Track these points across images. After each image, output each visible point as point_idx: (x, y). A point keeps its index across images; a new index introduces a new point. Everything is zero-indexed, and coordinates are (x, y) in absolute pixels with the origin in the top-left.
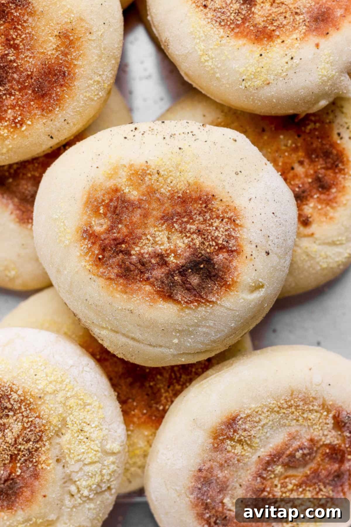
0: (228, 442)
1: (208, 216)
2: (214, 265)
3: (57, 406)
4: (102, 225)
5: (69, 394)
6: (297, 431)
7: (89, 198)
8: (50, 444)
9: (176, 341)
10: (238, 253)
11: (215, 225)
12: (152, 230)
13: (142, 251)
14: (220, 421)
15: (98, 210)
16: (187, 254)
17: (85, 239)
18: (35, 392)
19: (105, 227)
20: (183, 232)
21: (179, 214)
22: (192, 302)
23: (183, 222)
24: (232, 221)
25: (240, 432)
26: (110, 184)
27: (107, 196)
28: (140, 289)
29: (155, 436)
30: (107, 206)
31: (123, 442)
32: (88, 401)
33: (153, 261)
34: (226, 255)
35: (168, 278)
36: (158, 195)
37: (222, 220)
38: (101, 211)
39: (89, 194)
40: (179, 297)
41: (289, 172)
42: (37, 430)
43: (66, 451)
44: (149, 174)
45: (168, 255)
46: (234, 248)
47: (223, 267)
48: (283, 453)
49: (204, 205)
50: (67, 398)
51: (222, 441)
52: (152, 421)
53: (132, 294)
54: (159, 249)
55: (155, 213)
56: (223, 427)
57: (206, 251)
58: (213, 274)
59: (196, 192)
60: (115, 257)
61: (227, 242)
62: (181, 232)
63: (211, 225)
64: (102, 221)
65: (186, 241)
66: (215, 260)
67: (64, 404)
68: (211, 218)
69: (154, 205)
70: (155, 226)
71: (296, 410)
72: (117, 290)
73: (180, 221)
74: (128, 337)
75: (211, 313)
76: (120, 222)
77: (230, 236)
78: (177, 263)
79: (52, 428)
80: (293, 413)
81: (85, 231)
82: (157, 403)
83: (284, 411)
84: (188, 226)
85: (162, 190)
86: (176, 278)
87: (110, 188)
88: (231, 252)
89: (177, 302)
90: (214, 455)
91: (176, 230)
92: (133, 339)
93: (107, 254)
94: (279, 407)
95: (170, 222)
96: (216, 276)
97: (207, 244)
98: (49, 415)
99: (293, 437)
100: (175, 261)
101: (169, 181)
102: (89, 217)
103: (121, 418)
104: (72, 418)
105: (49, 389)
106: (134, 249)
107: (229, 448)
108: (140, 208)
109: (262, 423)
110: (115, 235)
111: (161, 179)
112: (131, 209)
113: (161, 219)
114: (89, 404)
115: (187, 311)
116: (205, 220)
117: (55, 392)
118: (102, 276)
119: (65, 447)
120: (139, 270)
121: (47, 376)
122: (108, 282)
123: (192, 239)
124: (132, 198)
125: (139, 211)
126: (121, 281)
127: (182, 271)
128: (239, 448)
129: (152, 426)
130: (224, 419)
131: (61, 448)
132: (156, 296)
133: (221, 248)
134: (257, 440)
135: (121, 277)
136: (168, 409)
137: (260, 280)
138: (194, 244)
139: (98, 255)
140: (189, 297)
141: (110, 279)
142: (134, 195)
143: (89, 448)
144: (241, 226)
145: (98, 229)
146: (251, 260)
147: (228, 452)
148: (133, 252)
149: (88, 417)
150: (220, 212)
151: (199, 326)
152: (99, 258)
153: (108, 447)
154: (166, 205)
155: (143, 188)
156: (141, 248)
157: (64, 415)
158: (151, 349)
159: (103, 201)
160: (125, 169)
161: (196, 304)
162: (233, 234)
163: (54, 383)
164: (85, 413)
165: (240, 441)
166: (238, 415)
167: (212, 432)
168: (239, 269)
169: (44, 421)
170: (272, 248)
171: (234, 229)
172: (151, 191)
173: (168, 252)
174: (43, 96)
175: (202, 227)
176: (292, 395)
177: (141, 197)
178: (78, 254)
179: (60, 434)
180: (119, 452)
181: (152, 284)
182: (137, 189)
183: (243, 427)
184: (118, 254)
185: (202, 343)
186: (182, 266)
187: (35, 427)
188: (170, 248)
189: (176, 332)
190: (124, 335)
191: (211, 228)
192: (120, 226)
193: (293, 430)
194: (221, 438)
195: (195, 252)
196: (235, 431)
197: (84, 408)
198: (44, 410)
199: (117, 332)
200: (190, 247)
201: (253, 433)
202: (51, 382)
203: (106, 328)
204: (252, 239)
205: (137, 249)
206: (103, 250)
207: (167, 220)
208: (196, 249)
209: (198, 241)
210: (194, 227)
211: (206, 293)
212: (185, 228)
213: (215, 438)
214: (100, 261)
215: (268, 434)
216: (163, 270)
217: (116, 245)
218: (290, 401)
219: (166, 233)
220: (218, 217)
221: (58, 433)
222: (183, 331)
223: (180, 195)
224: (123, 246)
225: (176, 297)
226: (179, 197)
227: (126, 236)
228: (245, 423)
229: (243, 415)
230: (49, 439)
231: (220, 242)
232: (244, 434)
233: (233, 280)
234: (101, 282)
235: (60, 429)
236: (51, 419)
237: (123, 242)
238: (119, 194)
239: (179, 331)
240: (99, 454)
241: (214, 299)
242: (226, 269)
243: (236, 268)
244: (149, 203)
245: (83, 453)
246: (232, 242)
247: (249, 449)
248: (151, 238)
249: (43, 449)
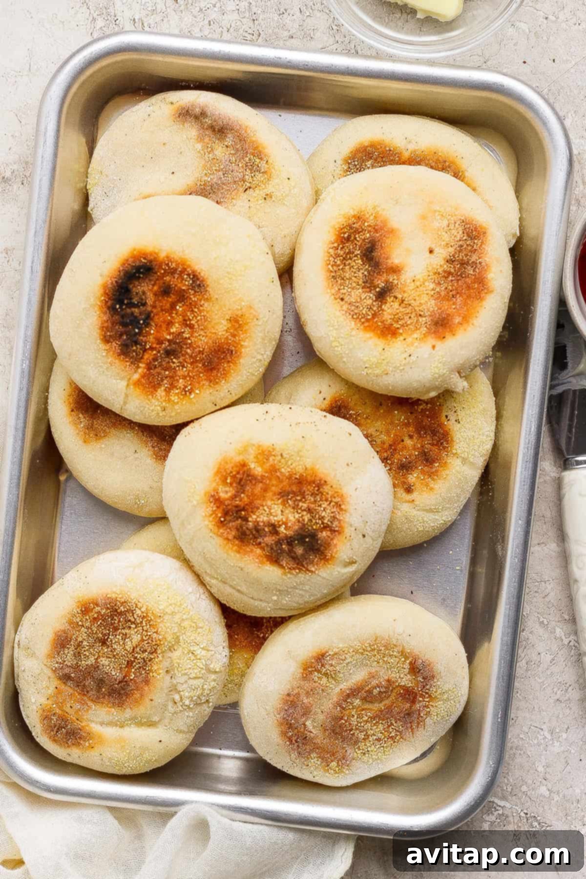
0: (316, 674)
1: (318, 498)
2: (317, 540)
3: (173, 625)
4: (227, 492)
5: (184, 617)
6: (377, 671)
7: (219, 468)
8: (163, 657)
9: (275, 598)
10: (339, 532)
11: (323, 506)
12: (269, 503)
13: (258, 519)
14: (311, 655)
15: (226, 479)
16: (296, 527)
17: (211, 502)
18: (157, 612)
19: (229, 494)
20: (295, 508)
21: (294, 493)
22: (294, 569)
23: (296, 500)
24: (338, 505)
25: (327, 666)
26: (239, 459)
27: (235, 469)
28: (252, 551)
29: (253, 659)
30: (234, 477)
31: (225, 663)
32: (200, 625)
33: (266, 529)
34: (329, 533)
35: (276, 545)
36: (278, 474)
37: (330, 503)
38: (229, 481)
39: (220, 464)
40: (284, 563)
41: (399, 444)
42: (154, 643)
43: (176, 665)
44: (274, 456)
45: (280, 526)
46: (337, 529)
47: (325, 543)
48: (363, 689)
49: (316, 489)
50: (183, 620)
51: (311, 672)
52: (252, 645)
53: (245, 554)
54: (273, 519)
55: (273, 488)
56: (313, 661)
57: (312, 527)
58: (316, 547)
59: (311, 476)
60: (234, 521)
61: (331, 522)
62: (294, 508)
63: (320, 506)
64: (227, 489)
65: (297, 516)
66: (319, 536)
67: (180, 625)
68: (321, 500)
69: (274, 482)
70: (272, 500)
71: (378, 653)
72: (232, 549)
73: (294, 499)
74: (234, 588)
75: (309, 580)
76: (243, 492)
77: (334, 518)
78: (286, 534)
79: (166, 644)
80: (375, 656)
81: (213, 496)
82: (258, 631)
83: (367, 653)
84: (301, 504)
85: (283, 470)
86: (284, 546)
87: (239, 462)
88: (333, 531)
89: (282, 567)
90: (302, 683)
91: (290, 505)
92: (239, 591)
93: (228, 518)
94: (364, 650)
95: (285, 498)
96: (318, 550)
97: (314, 521)
98: (166, 632)
99: (372, 676)
100: (285, 531)
101: (290, 463)
102: (218, 485)
103: (226, 644)
104: (185, 638)
105: (168, 610)
106: (251, 516)
107: (316, 679)
108: (261, 482)
109: (347, 661)
110: (237, 502)
111: (283, 461)
112: (254, 482)
113: (278, 495)
114: (201, 628)
115: (289, 575)
116: (315, 501)
117: (173, 613)
118: (221, 535)
119: (175, 661)
120: (253, 535)
121: (168, 598)
122: (225, 542)
123: (302, 516)
124: (256, 473)
125: (260, 485)
126: (237, 542)
127: (290, 541)
128: (324, 680)
129: (251, 650)
130: (315, 654)
131: (172, 662)
132: (265, 560)
133: (326, 527)
134: (341, 675)
135: (237, 539)
136: (268, 637)
137: (354, 557)
138: (304, 520)
139: (220, 517)
140: (292, 564)
141: (227, 539)
142: (257, 470)
143: (195, 664)
144: (345, 511)
145: (223, 495)
146: (349, 540)
147: (315, 682)
148: (250, 519)
149: (198, 639)
150: (329, 496)
151: (297, 589)
152: (222, 522)
153: (212, 666)
154: (285, 483)
155: (267, 466)
156: (258, 517)
157: (178, 634)
158: (252, 601)
159: (231, 472)
160: (254, 448)
161: (297, 571)
162: (337, 517)
163: (174, 606)
164: (196, 635)
165: (326, 674)
166: (327, 652)
167: (303, 664)
168: (338, 547)
169: (160, 637)
170: (368, 531)
171: (339, 513)
172: (274, 470)
173: (281, 523)
174: (212, 370)
175: (312, 506)
176: (375, 641)
177: (264, 474)
178: (204, 514)
179: (172, 649)
180: (220, 672)
181: (263, 549)
182: (262, 466)
183: (330, 662)
184: (237, 519)
185: (297, 603)
186: (291, 537)
187: (152, 641)
188: (282, 520)
189: (277, 591)
190: (231, 586)
191: (319, 508)
192: (242, 495)
193: (373, 670)
194: (310, 669)
195: (303, 526)
196: (323, 665)
197: (196, 630)
198: (162, 628)
199: (225, 583)
200: (299, 521)
201: (338, 668)
202: (171, 605)
203: (217, 579)
204: (353, 523)
205: (254, 517)
206: (226, 513)
207: (283, 496)
208: (304, 525)
209: (307, 517)
210: (305, 505)
211: (307, 563)
212: (298, 505)
213: (305, 669)
214: (221, 524)
215: (351, 671)
216: (274, 538)
217: (237, 512)
218: (373, 645)
219: (281, 507)
220: (326, 500)
221: (171, 649)
222: (282, 591)
223: (297, 477)
224: (243, 513)
225: (281, 563)
226: (296, 478)
227: (247, 505)
228: (332, 659)
229: (331, 653)
230: (163, 652)
231: (326, 521)
232: (331, 669)
233: (331, 555)
234: (219, 541)
235: (173, 645)
236: (167, 636)
237: (244, 509)
238: (245, 469)
239: (279, 590)
240: (203, 672)
241: (313, 569)
242: (327, 545)
243: (335, 545)
244: (270, 480)
245: (190, 668)
246: (336, 523)
247: (333, 682)
248: (267, 510)
249: (156, 660)
